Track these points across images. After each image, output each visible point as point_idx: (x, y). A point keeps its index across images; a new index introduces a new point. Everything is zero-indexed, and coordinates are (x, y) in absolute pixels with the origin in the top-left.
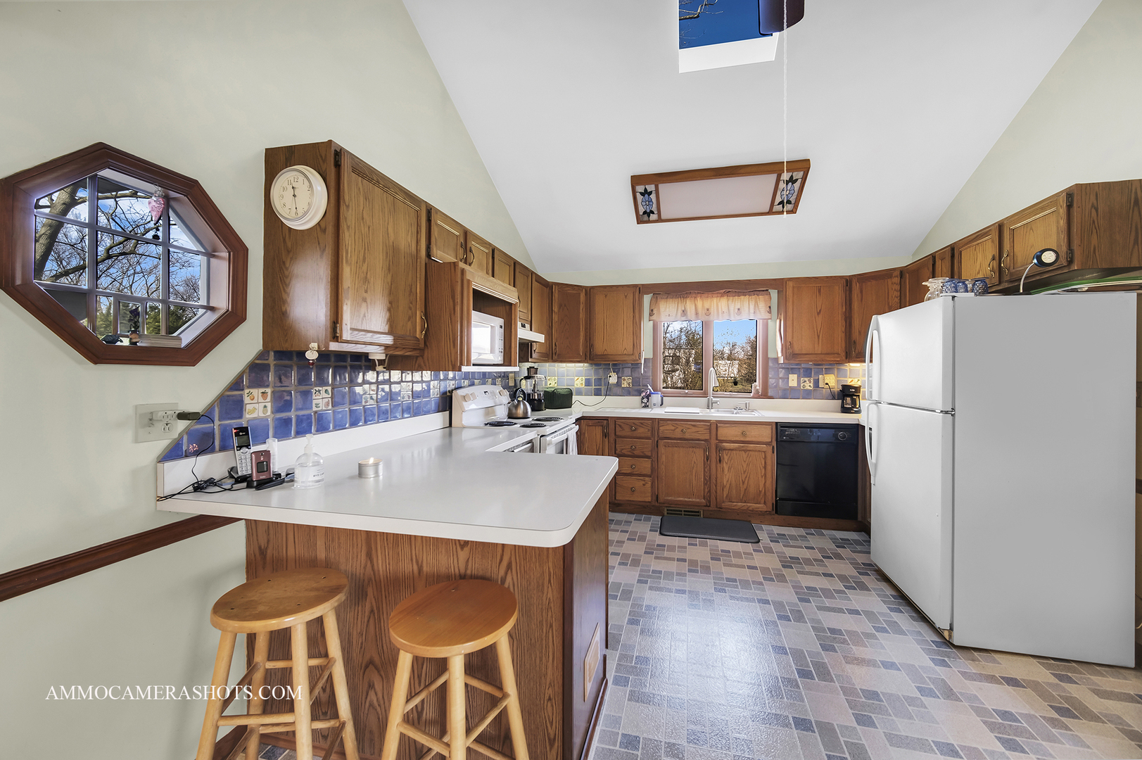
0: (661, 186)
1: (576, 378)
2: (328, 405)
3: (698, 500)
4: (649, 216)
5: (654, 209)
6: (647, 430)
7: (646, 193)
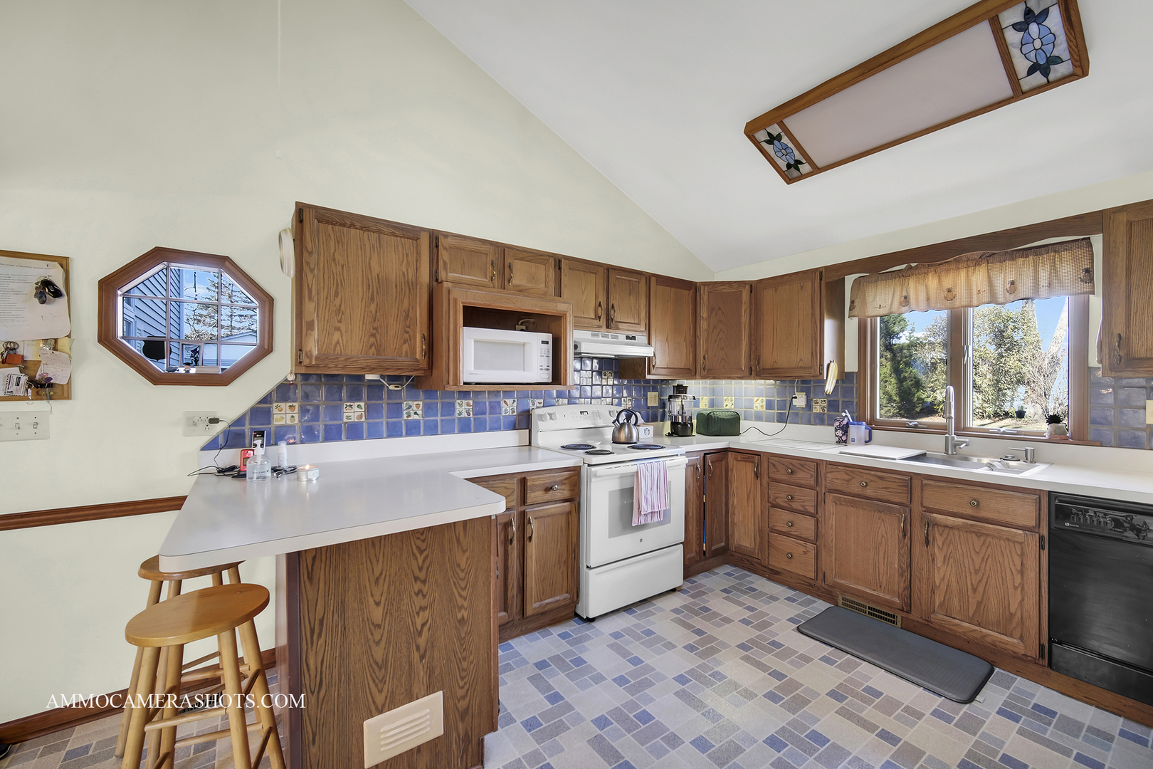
0: (787, 122)
1: (756, 399)
2: (361, 418)
3: (887, 597)
4: (798, 169)
5: (798, 156)
6: (809, 475)
7: (772, 139)
